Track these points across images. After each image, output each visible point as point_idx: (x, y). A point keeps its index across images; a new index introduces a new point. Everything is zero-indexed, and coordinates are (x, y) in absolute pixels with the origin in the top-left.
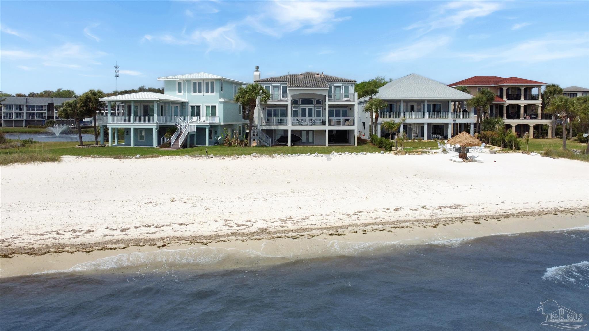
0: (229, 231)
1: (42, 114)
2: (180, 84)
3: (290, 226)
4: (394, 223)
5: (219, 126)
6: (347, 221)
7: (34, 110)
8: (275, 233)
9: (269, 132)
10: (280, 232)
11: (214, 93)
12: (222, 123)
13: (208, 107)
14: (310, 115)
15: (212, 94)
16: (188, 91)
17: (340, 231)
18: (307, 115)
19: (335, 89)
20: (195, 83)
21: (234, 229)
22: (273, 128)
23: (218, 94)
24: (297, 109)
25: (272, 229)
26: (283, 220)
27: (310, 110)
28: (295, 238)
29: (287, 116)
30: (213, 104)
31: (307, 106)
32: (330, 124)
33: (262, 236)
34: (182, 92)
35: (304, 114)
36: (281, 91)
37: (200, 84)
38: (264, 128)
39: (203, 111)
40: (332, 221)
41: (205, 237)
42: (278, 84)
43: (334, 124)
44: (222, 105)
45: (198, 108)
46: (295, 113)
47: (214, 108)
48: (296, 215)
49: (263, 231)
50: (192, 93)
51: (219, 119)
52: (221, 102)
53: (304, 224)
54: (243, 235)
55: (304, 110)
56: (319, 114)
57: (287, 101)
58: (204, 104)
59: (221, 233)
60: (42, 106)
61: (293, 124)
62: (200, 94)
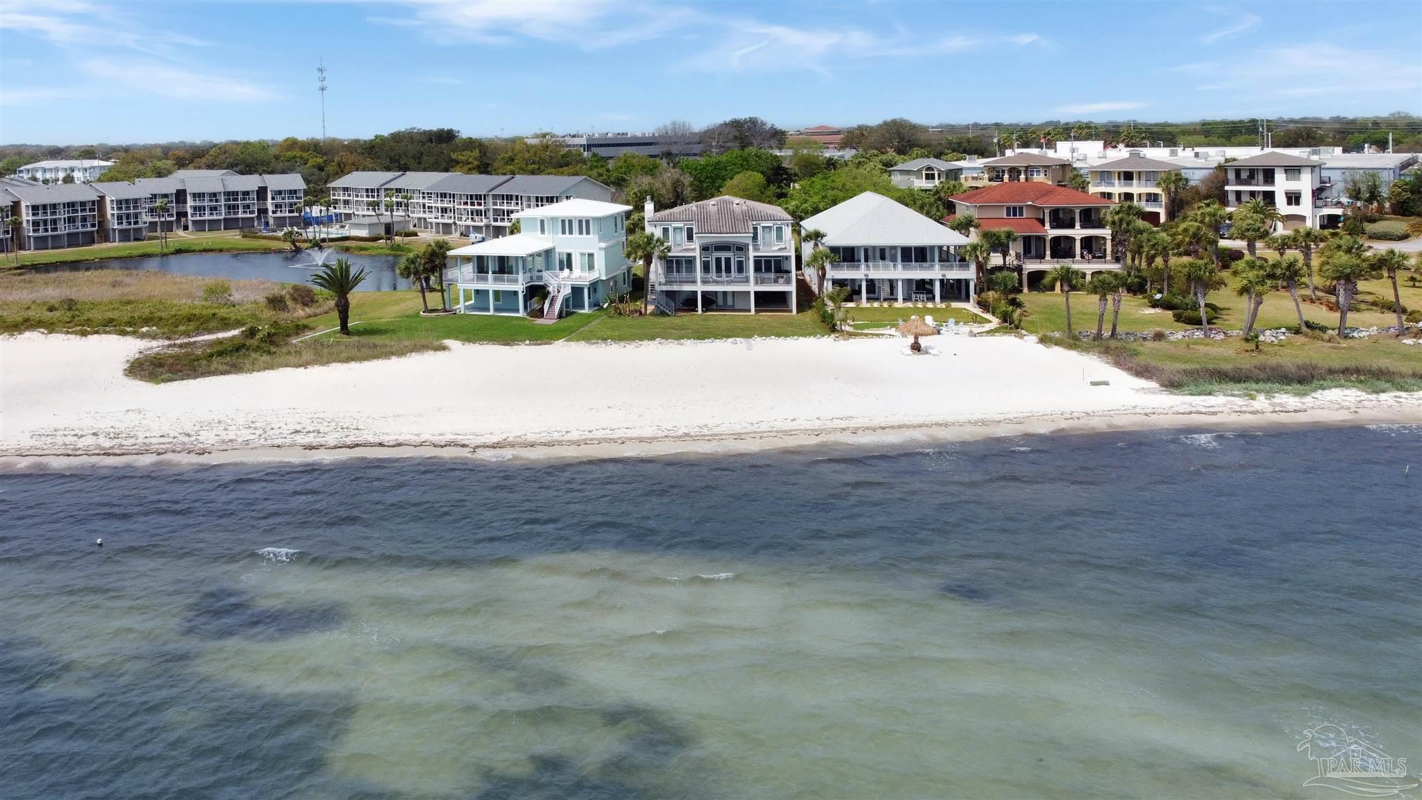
0: (663, 435)
1: (248, 207)
2: (542, 222)
3: (705, 431)
4: (786, 431)
5: (600, 283)
6: (750, 429)
7: (236, 199)
8: (696, 436)
9: (670, 295)
10: (698, 436)
11: (591, 236)
12: (604, 278)
13: (582, 254)
14: (728, 270)
15: (588, 236)
16: (555, 232)
17: (743, 437)
18: (723, 267)
19: (763, 230)
20: (563, 221)
21: (666, 433)
22: (675, 288)
23: (597, 236)
24: (709, 259)
25: (692, 434)
26: (700, 427)
27: (728, 260)
28: (709, 440)
29: (695, 271)
30: (591, 251)
31: (723, 255)
32: (756, 283)
33: (687, 438)
34: (546, 232)
35: (719, 269)
36: (685, 234)
37: (570, 222)
38: (664, 288)
39: (576, 261)
40: (738, 429)
41: (648, 438)
42: (680, 225)
43: (763, 282)
44: (603, 252)
45: (569, 255)
46: (706, 268)
47: (591, 255)
48: (710, 423)
49: (687, 435)
50: (560, 235)
51: (600, 272)
52: (601, 249)
53: (717, 430)
54: (673, 437)
55: (718, 260)
56: (741, 268)
57: (694, 249)
58: (577, 251)
59: (657, 436)
60: (247, 193)
61: (704, 282)
62: (571, 236)
